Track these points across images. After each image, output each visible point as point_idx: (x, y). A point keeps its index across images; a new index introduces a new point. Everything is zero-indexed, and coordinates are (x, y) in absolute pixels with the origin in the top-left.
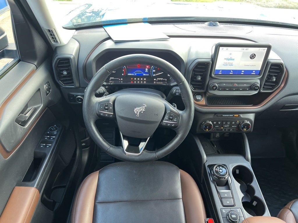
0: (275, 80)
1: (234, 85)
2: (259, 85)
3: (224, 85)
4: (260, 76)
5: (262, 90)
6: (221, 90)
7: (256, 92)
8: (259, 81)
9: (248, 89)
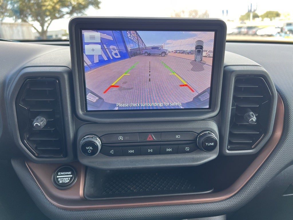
0: (254, 119)
1: (148, 139)
2: (215, 136)
3: (121, 138)
4: (213, 111)
5: (228, 150)
6: (115, 155)
7: (212, 156)
8: (214, 126)
9: (187, 149)
